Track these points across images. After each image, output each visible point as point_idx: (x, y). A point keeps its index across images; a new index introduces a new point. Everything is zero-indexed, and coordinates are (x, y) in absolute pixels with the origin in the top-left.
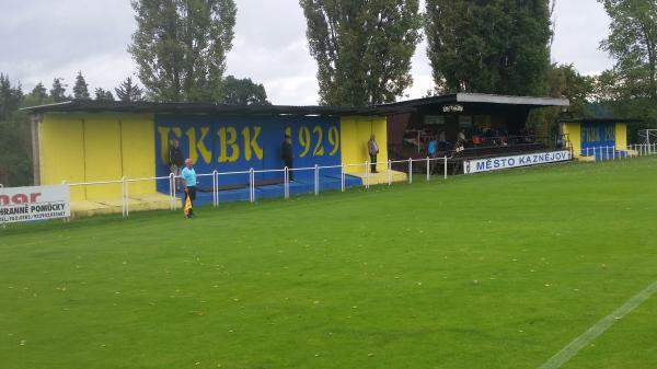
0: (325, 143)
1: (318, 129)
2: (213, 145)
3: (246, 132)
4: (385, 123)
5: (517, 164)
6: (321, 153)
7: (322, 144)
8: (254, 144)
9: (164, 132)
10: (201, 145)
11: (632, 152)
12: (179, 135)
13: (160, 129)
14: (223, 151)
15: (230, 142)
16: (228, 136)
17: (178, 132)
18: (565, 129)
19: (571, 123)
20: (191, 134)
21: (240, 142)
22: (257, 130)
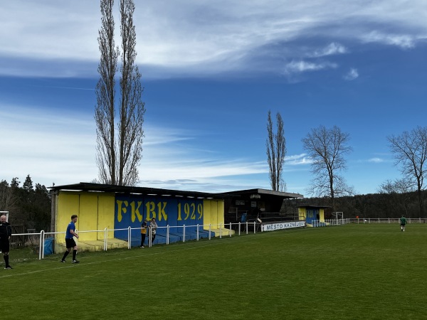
0: (196, 213)
1: (193, 205)
2: (143, 212)
3: (159, 205)
4: (223, 203)
5: (283, 228)
6: (194, 218)
7: (195, 213)
8: (163, 211)
9: (120, 203)
10: (137, 212)
11: (327, 224)
12: (127, 205)
13: (118, 201)
14: (148, 215)
15: (152, 210)
16: (151, 207)
17: (126, 203)
18: (300, 211)
19: (301, 207)
20: (133, 205)
21: (156, 210)
22: (165, 204)
